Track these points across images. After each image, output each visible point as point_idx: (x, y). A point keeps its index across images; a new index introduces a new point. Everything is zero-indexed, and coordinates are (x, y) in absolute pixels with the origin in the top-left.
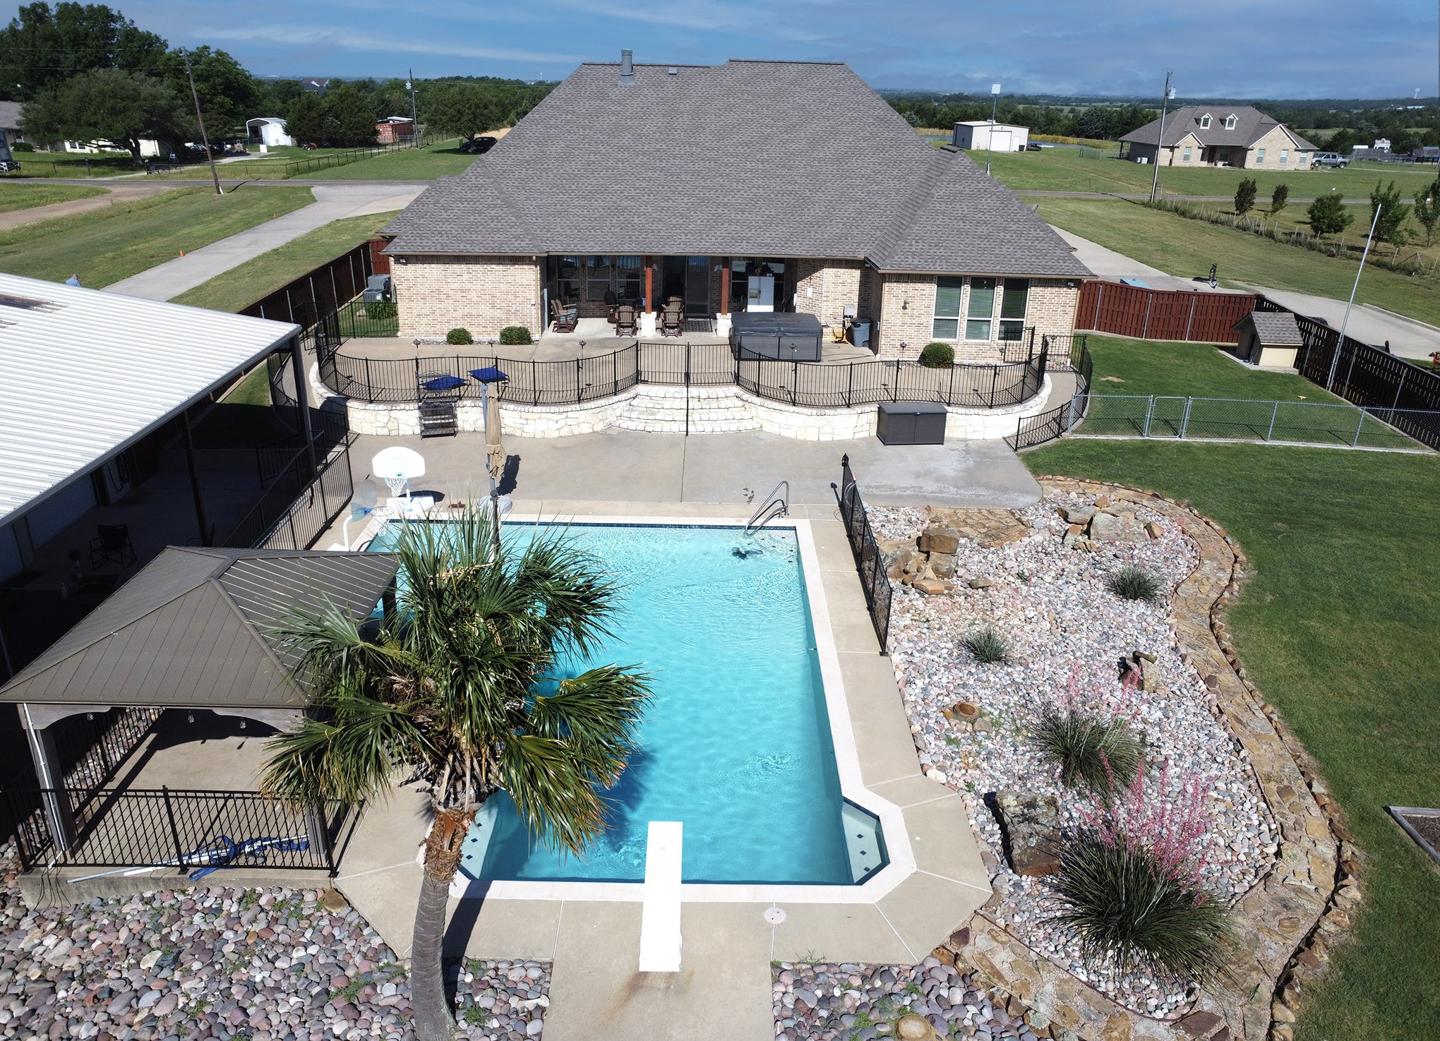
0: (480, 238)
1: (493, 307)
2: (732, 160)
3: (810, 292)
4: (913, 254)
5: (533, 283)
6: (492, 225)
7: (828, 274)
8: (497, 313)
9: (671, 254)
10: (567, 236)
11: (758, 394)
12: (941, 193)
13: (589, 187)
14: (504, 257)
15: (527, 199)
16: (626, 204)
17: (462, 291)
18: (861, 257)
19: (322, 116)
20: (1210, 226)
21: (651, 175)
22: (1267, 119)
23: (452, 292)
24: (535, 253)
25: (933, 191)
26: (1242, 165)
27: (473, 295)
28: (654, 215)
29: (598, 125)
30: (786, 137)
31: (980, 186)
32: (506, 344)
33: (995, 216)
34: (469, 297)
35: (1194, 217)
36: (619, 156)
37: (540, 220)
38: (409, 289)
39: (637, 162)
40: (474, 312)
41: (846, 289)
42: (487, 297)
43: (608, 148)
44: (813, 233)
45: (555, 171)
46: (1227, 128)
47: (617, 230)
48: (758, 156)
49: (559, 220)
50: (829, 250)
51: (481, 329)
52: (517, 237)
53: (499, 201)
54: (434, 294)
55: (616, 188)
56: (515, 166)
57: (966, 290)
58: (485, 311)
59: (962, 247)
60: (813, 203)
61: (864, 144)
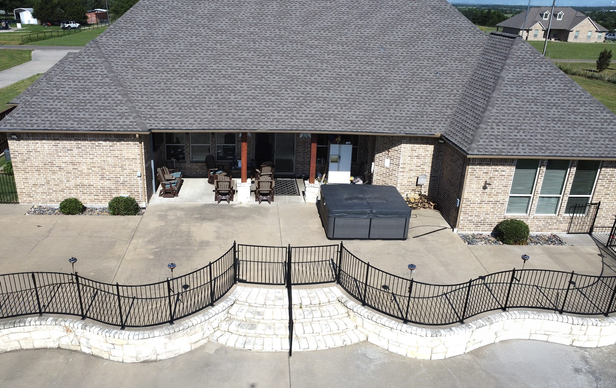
0: (87, 116)
1: (103, 178)
2: (316, 43)
3: (387, 162)
4: (496, 138)
5: (138, 157)
6: (100, 103)
7: (405, 149)
8: (107, 183)
9: (264, 131)
10: (170, 113)
11: (364, 304)
12: (510, 76)
13: (191, 67)
14: (110, 135)
15: (135, 77)
16: (223, 82)
17: (73, 163)
18: (438, 134)
19: (54, 7)
20: (588, 80)
21: (245, 55)
22: (579, 14)
23: (63, 165)
24: (138, 130)
25: (503, 74)
26: (566, 40)
27: (84, 168)
28: (249, 93)
29: (200, 11)
30: (361, 23)
31: (543, 69)
32: (114, 214)
33: (563, 98)
34: (79, 169)
35: (574, 74)
36: (218, 38)
37: (145, 98)
38: (23, 161)
39: (233, 43)
40: (86, 182)
41: (420, 162)
42: (96, 169)
43: (208, 31)
44: (392, 111)
45: (161, 51)
46: (558, 19)
47: (215, 107)
48: (338, 40)
49: (162, 98)
50: (408, 129)
51: (92, 197)
52: (122, 115)
53: (108, 80)
54: (47, 166)
55: (215, 67)
56: (125, 46)
57: (542, 171)
58: (96, 181)
59: (540, 131)
60: (390, 82)
61: (426, 30)
